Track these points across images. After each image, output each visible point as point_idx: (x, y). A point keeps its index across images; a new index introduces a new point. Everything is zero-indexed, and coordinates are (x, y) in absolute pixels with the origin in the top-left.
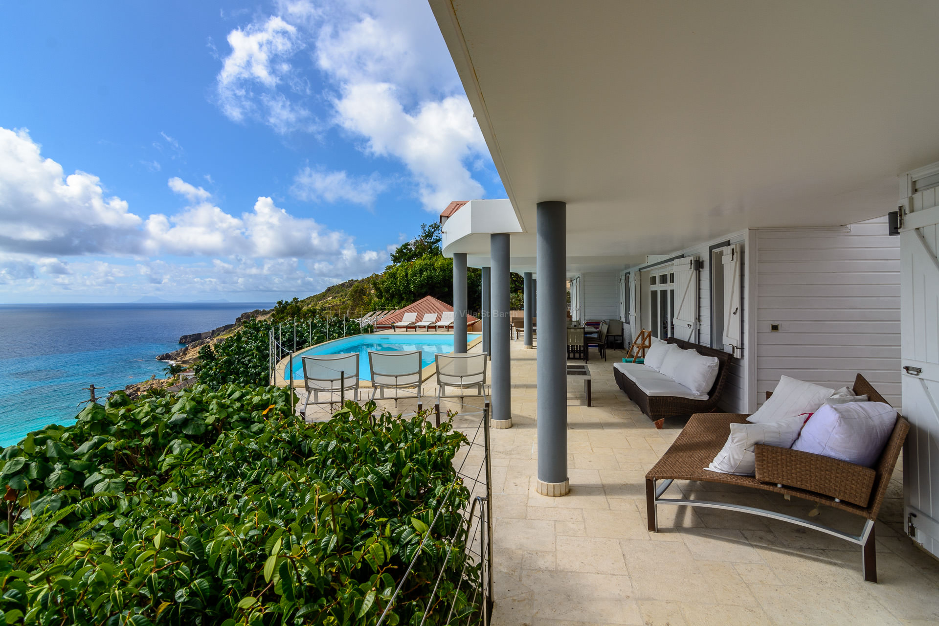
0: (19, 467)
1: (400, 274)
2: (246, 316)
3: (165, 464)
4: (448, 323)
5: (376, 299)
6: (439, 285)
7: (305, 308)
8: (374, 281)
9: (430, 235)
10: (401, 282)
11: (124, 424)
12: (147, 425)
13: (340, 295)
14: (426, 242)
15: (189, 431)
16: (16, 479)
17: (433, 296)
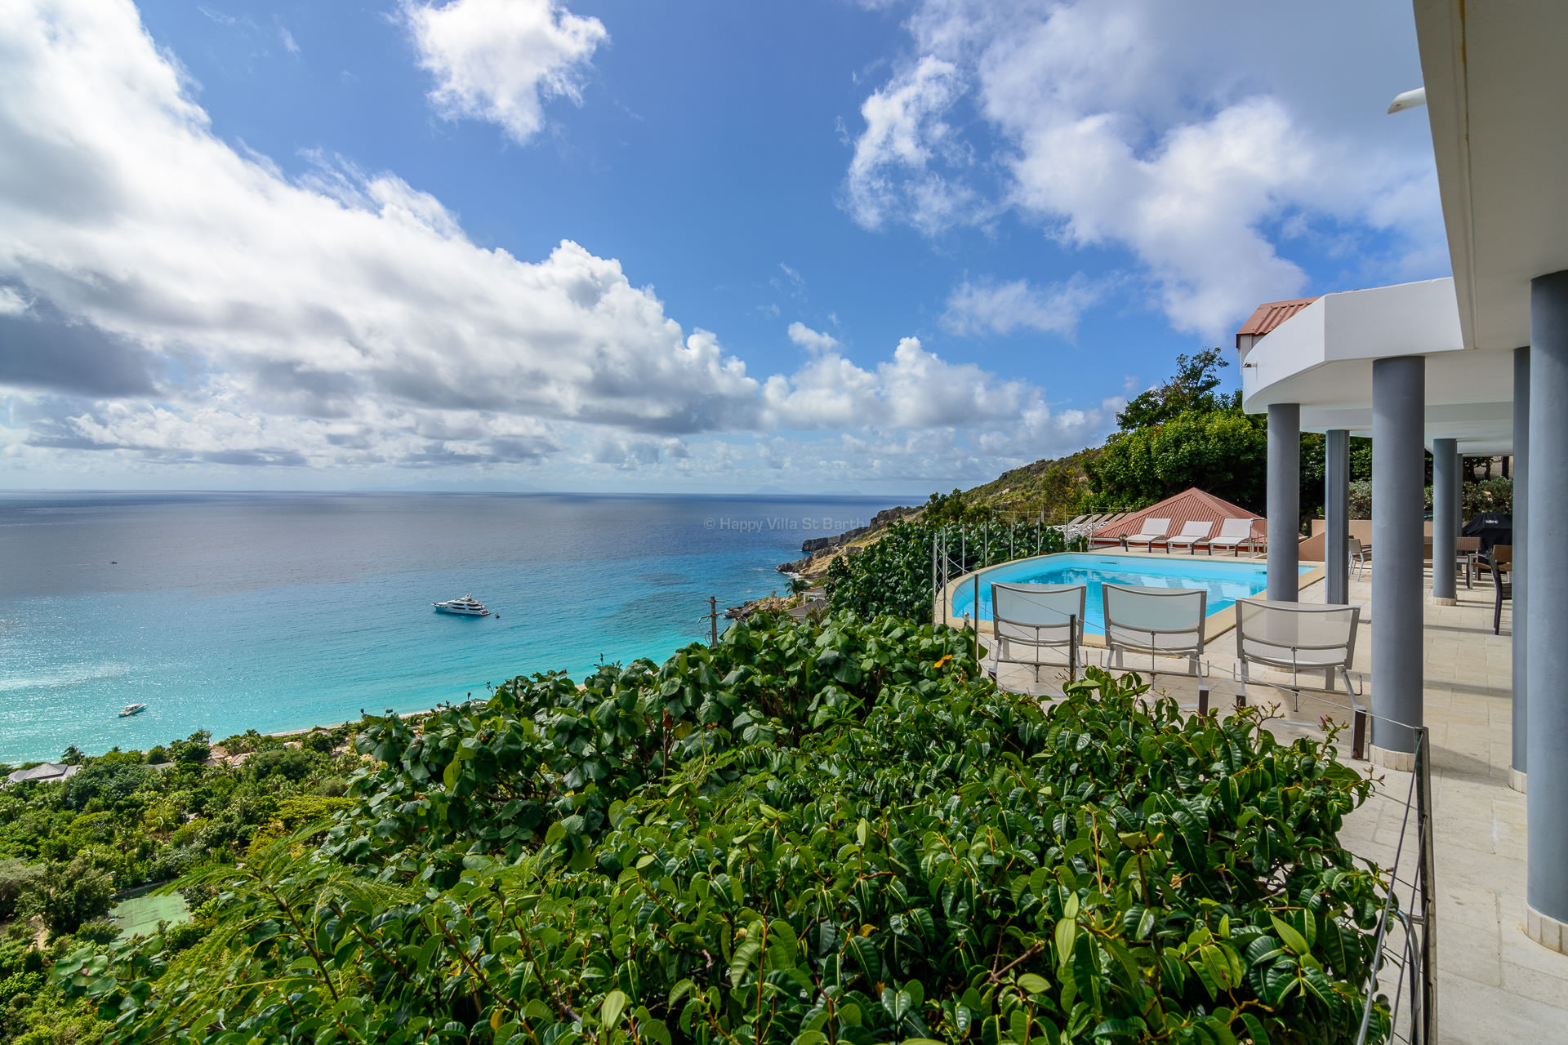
0: (676, 690)
1: (1135, 448)
2: (884, 515)
3: (817, 718)
4: (1235, 541)
5: (1089, 493)
6: (1214, 468)
7: (970, 507)
8: (1087, 461)
9: (1195, 374)
10: (1136, 462)
11: (767, 654)
12: (792, 660)
13: (1022, 485)
14: (1186, 387)
15: (841, 677)
16: (672, 704)
17: (1203, 487)
